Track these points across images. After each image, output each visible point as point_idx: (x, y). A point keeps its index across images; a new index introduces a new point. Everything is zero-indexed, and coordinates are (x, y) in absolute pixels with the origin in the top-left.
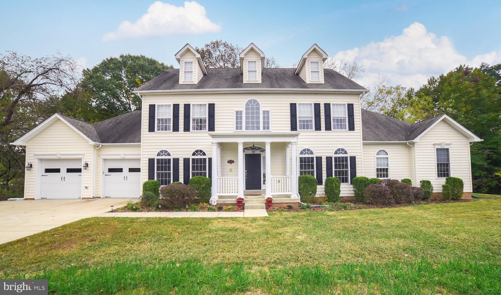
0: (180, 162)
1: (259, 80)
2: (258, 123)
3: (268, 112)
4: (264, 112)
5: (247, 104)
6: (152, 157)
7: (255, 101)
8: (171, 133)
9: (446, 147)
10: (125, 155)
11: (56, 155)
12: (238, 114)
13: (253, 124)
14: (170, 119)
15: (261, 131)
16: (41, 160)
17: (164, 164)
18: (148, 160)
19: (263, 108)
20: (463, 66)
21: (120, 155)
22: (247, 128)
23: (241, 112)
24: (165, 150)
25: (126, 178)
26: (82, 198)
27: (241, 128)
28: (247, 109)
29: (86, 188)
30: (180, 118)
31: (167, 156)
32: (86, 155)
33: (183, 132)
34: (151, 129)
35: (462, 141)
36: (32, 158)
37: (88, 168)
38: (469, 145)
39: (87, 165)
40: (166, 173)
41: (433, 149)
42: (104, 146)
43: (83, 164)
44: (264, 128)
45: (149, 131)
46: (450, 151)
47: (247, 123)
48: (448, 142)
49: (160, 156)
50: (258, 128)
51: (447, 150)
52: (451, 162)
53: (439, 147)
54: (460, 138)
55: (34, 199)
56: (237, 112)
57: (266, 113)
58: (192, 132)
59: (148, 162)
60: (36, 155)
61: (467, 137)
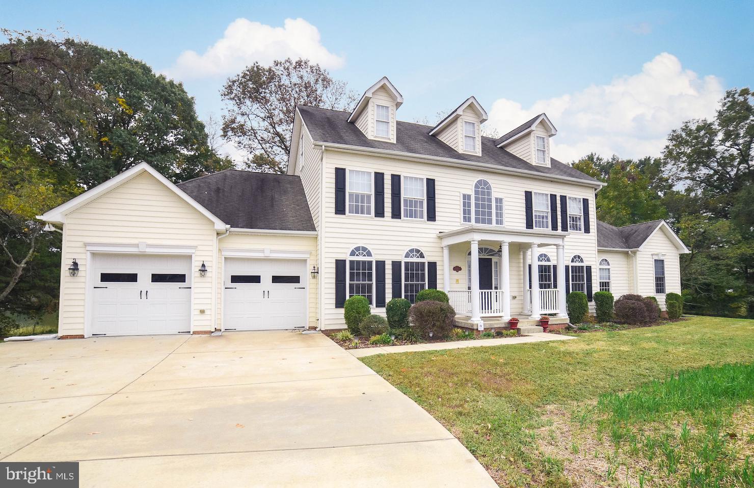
0: (387, 267)
1: (479, 153)
2: (490, 214)
3: (501, 200)
4: (496, 199)
5: (476, 186)
6: (341, 257)
7: (486, 183)
8: (371, 218)
9: (661, 258)
10: (272, 251)
11: (137, 246)
12: (466, 197)
13: (484, 215)
14: (369, 197)
15: (494, 225)
16: (94, 255)
17: (361, 269)
18: (335, 262)
19: (495, 195)
20: (594, 154)
21: (263, 251)
22: (477, 221)
23: (469, 197)
24: (363, 246)
25: (266, 294)
26: (191, 333)
27: (469, 221)
28: (476, 192)
29: (202, 312)
30: (386, 196)
31: (367, 257)
32: (200, 248)
33: (390, 219)
34: (340, 209)
35: (673, 251)
36: (79, 250)
37: (208, 274)
38: (679, 256)
39: (203, 269)
40: (365, 284)
41: (651, 259)
42: (232, 233)
43: (196, 265)
44: (497, 223)
45: (336, 213)
46: (665, 263)
47: (477, 213)
48: (663, 252)
49: (355, 257)
50: (490, 222)
51: (663, 261)
52: (666, 275)
53: (656, 258)
54: (671, 248)
55: (82, 337)
56: (464, 196)
57: (499, 201)
58: (404, 220)
59: (334, 265)
60: (86, 245)
61: (677, 248)
